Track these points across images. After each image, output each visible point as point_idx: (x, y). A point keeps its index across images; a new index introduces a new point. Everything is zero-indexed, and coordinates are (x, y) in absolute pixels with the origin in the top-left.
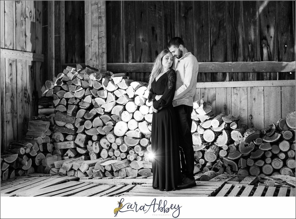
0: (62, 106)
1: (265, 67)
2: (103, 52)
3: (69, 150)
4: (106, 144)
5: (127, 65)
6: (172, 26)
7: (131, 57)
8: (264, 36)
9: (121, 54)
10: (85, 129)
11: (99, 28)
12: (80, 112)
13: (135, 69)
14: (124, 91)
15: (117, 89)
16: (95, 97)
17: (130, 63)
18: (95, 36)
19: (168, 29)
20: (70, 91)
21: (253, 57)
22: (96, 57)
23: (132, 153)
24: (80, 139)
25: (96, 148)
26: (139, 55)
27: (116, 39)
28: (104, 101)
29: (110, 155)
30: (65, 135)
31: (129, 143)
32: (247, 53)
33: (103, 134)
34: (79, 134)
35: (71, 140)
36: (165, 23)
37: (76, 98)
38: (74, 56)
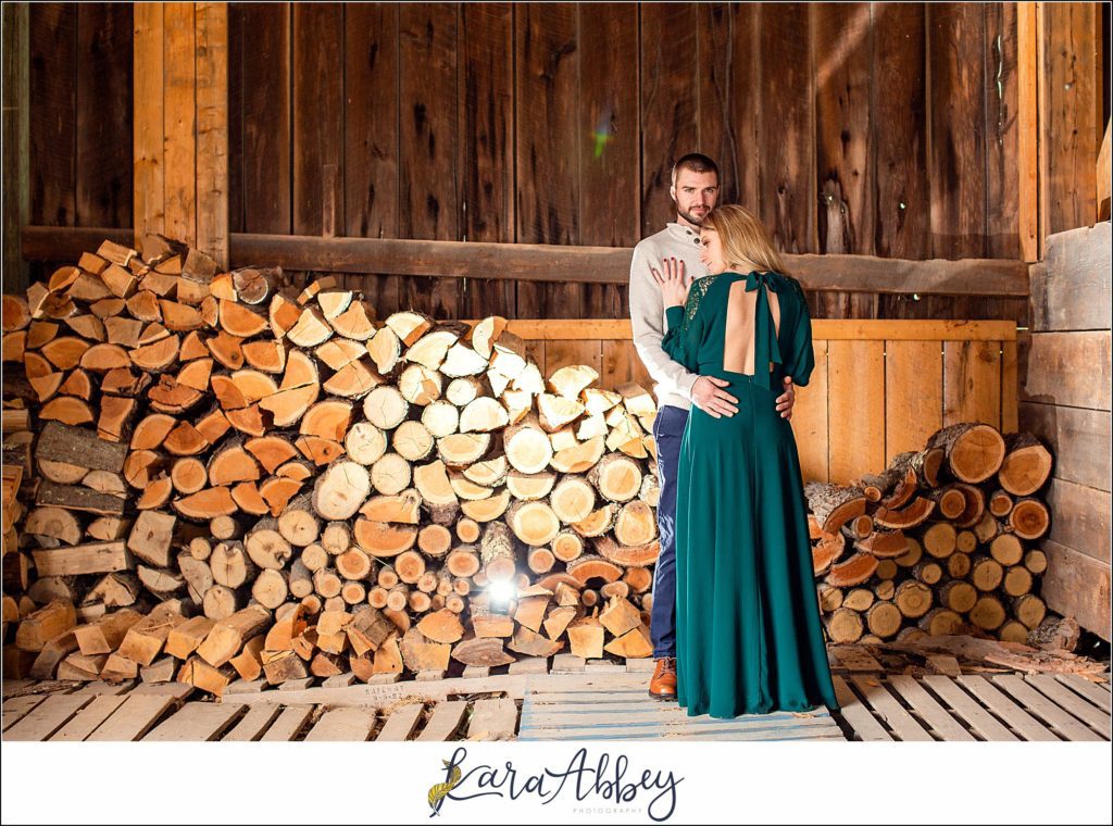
0: (72, 400)
1: (839, 275)
2: (215, 191)
3: (109, 576)
4: (274, 550)
5: (317, 242)
6: (497, 109)
7: (330, 216)
8: (833, 167)
9: (285, 201)
10: (175, 492)
11: (200, 92)
12: (150, 423)
13: (351, 262)
14: (360, 346)
15: (331, 339)
16: (231, 366)
17: (328, 238)
18: (181, 125)
19: (478, 116)
20: (112, 341)
21: (794, 237)
22: (184, 207)
23: (388, 580)
24: (151, 535)
25: (228, 568)
26: (360, 210)
27: (262, 142)
28: (270, 383)
29: (297, 593)
30: (85, 519)
31: (374, 546)
32: (774, 221)
33: (259, 509)
34: (143, 514)
35: (113, 536)
36: (468, 95)
37: (137, 371)
38: (72, 198)
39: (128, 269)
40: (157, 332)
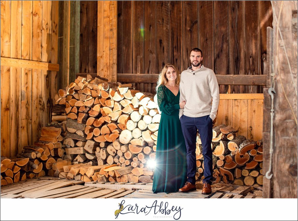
0: (73, 113)
1: (264, 81)
2: (113, 63)
3: (78, 156)
4: (113, 151)
5: (136, 75)
6: (179, 39)
7: (139, 69)
8: (265, 50)
9: (131, 65)
10: (94, 136)
11: (111, 40)
12: (89, 119)
13: (143, 80)
14: (130, 101)
15: (123, 99)
16: (103, 106)
17: (139, 74)
18: (107, 48)
19: (174, 41)
20: (80, 100)
21: (254, 70)
22: (107, 68)
23: (135, 160)
24: (89, 146)
25: (103, 154)
26: (147, 67)
27: (126, 51)
28: (111, 110)
29: (116, 162)
30: (76, 141)
31: (133, 151)
32: (249, 66)
33: (110, 141)
34: (88, 140)
35: (81, 146)
36: (172, 36)
37: (86, 107)
38: (87, 66)
39: (83, 83)
40: (89, 97)
